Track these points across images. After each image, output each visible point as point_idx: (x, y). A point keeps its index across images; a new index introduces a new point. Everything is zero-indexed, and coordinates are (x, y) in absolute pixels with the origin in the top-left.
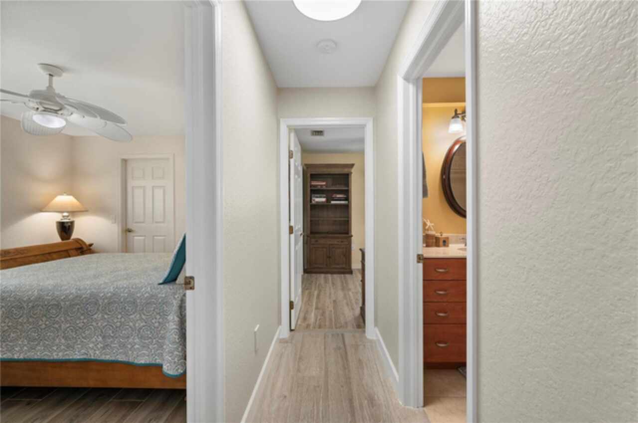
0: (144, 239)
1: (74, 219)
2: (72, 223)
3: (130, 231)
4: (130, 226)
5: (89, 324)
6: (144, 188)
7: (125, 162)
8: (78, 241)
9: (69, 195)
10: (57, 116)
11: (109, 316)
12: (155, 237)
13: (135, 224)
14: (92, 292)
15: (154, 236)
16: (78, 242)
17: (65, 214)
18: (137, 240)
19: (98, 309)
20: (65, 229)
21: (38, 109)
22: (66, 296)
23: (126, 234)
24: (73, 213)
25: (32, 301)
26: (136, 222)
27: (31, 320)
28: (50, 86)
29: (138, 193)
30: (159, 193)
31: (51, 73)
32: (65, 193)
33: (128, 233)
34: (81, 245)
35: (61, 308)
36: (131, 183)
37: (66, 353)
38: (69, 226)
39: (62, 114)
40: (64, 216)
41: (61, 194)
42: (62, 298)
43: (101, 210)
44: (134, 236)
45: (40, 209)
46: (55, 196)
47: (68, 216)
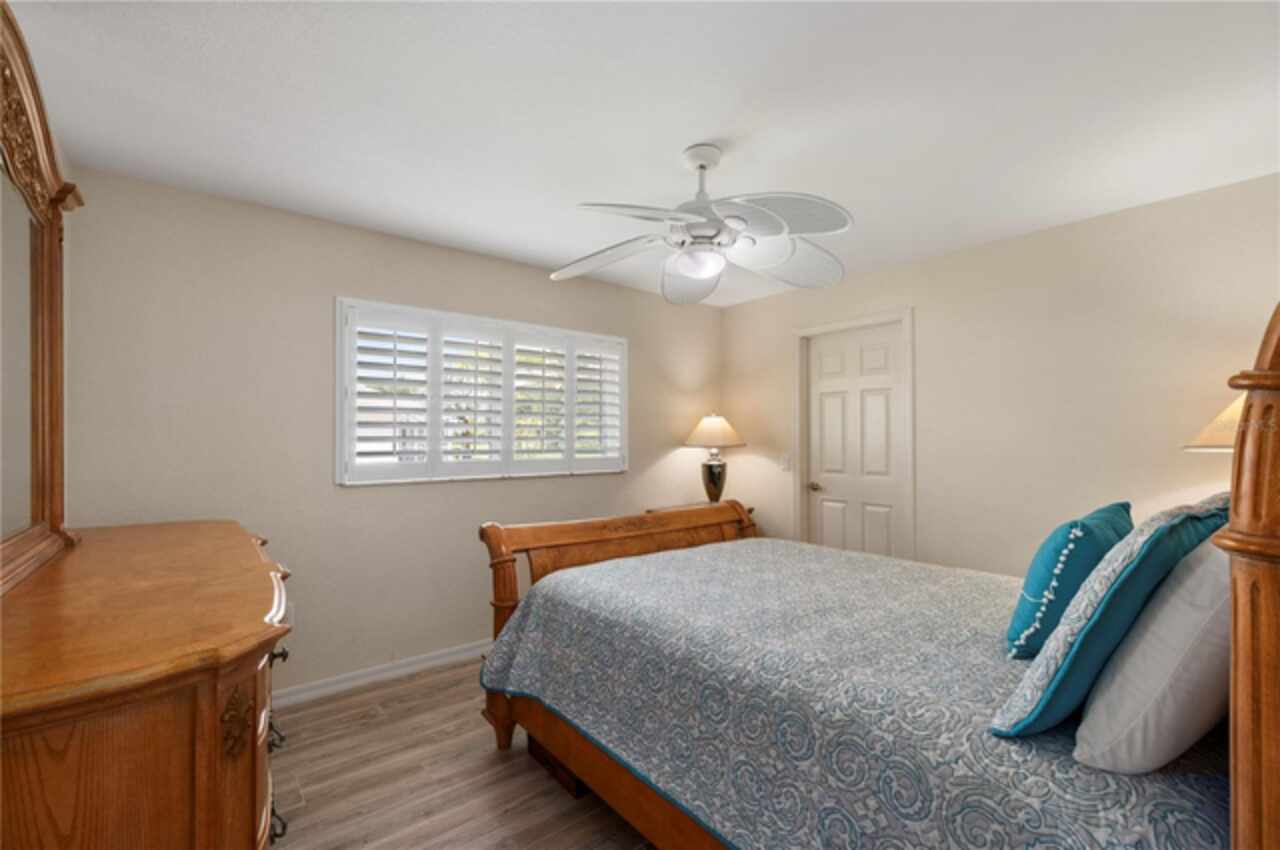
0: (844, 509)
1: (724, 460)
2: (723, 467)
3: (815, 488)
4: (814, 479)
5: (789, 781)
6: (842, 395)
7: (806, 341)
8: (734, 505)
9: (718, 415)
10: (711, 250)
11: (841, 785)
12: (869, 508)
13: (826, 475)
14: (794, 687)
15: (865, 504)
16: (736, 510)
17: (714, 451)
18: (829, 507)
19: (810, 748)
20: (714, 478)
21: (683, 243)
22: (738, 677)
23: (808, 493)
24: (724, 449)
25: (676, 661)
26: (829, 471)
27: (676, 706)
28: (702, 191)
29: (832, 407)
30: (875, 405)
31: (703, 163)
32: (714, 411)
33: (812, 493)
34: (739, 514)
35: (729, 703)
36: (819, 386)
37: (739, 831)
38: (719, 473)
39: (719, 244)
40: (712, 455)
41: (708, 415)
42: (730, 678)
43: (767, 444)
44: (823, 500)
45: (682, 442)
46: (699, 419)
47: (717, 455)
